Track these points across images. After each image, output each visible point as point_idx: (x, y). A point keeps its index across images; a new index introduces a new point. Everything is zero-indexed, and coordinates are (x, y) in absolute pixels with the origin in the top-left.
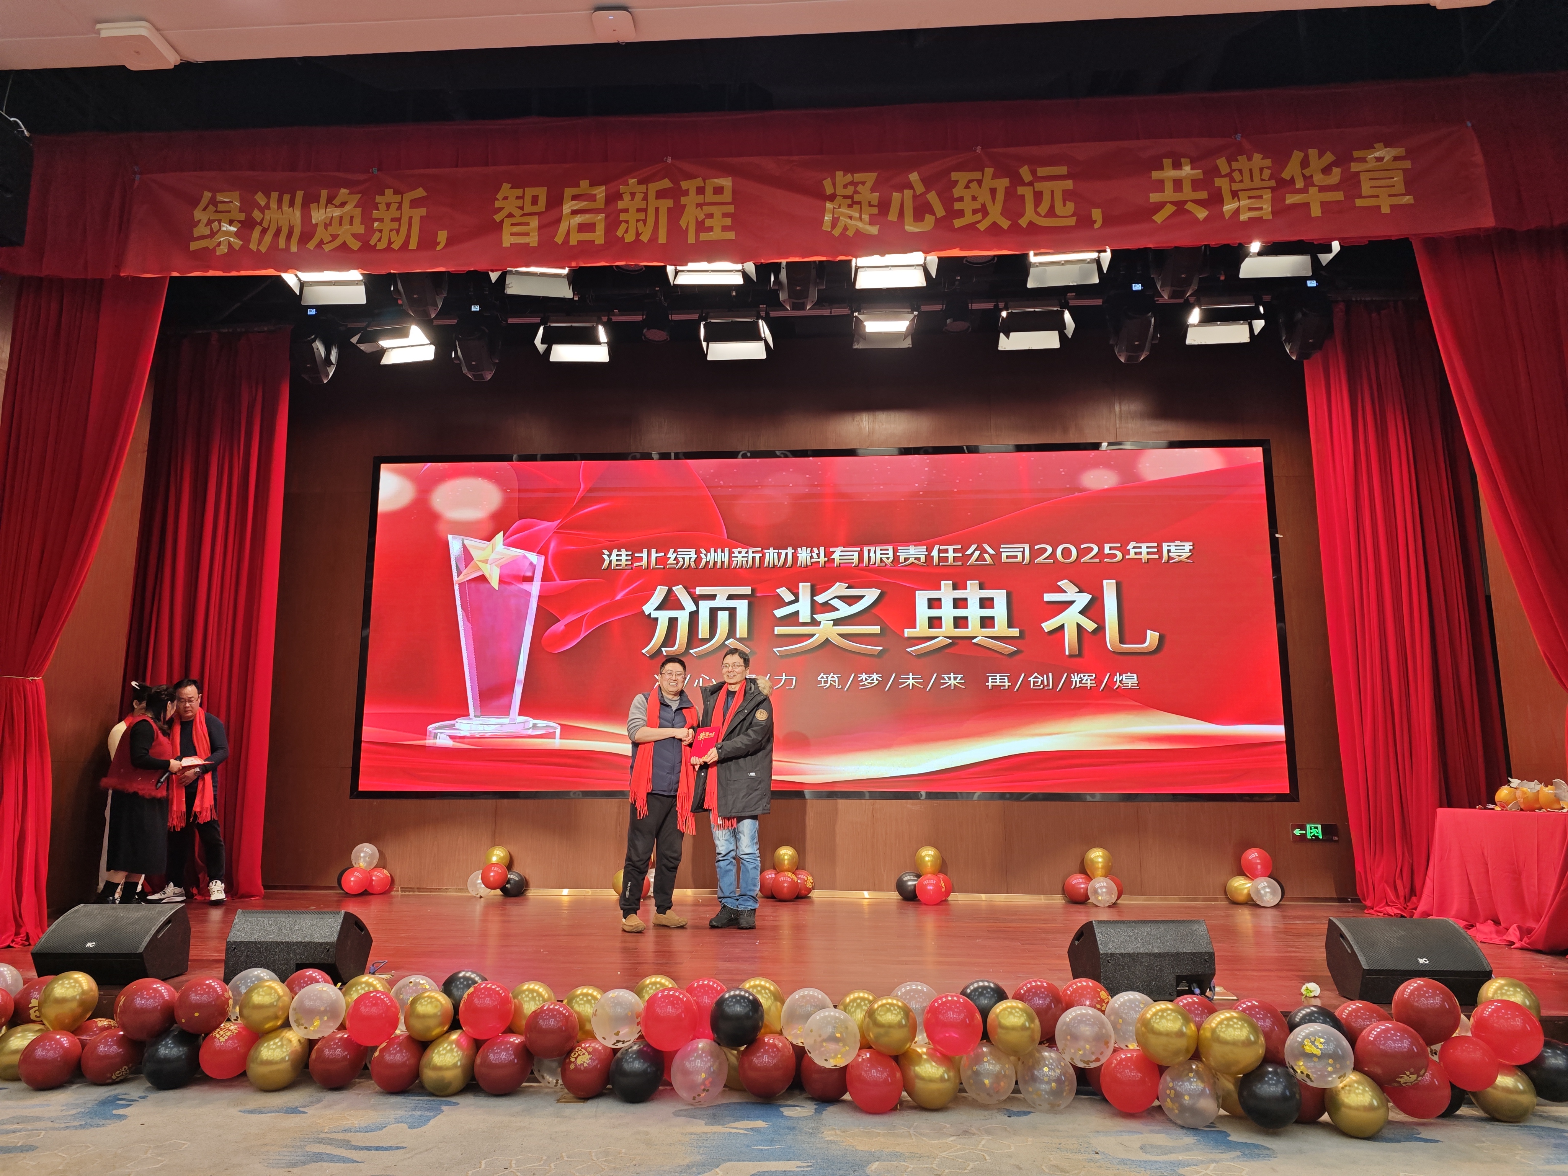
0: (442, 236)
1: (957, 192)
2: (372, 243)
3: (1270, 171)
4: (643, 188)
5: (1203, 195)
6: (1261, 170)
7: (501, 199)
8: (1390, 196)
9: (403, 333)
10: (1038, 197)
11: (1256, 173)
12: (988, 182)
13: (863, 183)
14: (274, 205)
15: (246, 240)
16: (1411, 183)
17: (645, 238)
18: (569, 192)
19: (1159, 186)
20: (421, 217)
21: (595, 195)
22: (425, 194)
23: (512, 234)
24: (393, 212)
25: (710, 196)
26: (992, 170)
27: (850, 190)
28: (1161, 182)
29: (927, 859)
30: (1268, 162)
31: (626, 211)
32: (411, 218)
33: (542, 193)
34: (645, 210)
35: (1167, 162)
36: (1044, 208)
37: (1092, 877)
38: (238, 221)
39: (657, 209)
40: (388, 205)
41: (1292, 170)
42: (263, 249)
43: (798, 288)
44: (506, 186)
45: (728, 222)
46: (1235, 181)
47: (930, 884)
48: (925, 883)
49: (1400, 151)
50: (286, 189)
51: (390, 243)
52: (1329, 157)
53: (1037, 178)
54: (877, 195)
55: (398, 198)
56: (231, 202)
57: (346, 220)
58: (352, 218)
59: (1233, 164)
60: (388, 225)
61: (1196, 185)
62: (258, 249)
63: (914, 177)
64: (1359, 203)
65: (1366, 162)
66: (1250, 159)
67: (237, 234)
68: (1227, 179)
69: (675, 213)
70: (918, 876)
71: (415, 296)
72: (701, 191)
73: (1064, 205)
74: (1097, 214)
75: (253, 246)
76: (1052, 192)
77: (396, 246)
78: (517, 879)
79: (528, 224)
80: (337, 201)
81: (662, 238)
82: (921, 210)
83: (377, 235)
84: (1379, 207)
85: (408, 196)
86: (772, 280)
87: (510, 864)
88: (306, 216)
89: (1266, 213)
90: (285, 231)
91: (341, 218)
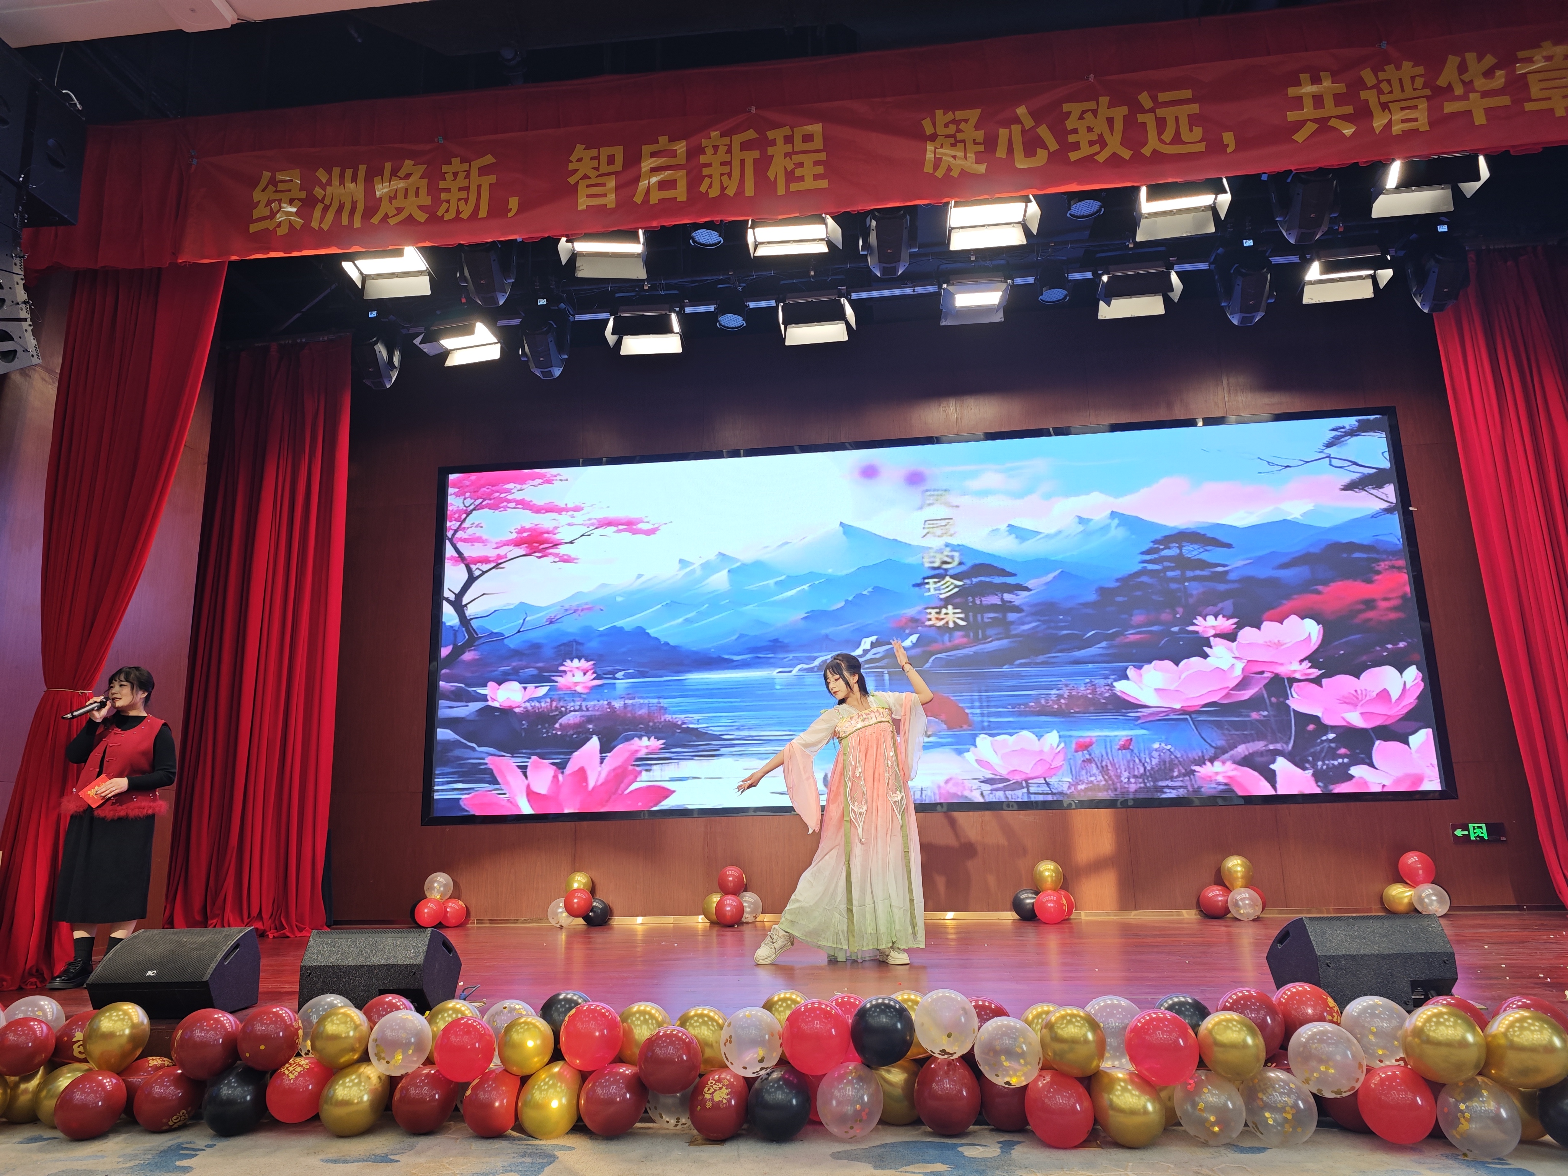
0: (514, 203)
1: (1070, 124)
2: (440, 214)
4: (726, 140)
5: (1349, 110)
6: (1413, 79)
7: (574, 161)
8: (1563, 97)
9: (468, 330)
10: (1161, 124)
11: (1407, 83)
12: (1104, 111)
13: (966, 121)
14: (336, 182)
15: (308, 219)
17: (731, 192)
18: (647, 149)
20: (491, 185)
22: (495, 161)
23: (588, 196)
24: (461, 181)
25: (799, 145)
27: (952, 129)
28: (1300, 99)
29: (1047, 874)
30: (1420, 70)
31: (709, 165)
32: (479, 186)
33: (618, 152)
34: (729, 163)
35: (1304, 77)
36: (1168, 136)
37: (1231, 889)
38: (299, 200)
39: (743, 161)
40: (455, 175)
42: (325, 227)
43: (889, 251)
44: (580, 148)
45: (820, 170)
46: (1384, 93)
47: (1051, 901)
48: (1044, 900)
50: (348, 164)
51: (458, 212)
53: (1158, 104)
54: (981, 133)
55: (466, 166)
56: (292, 181)
57: (412, 192)
58: (418, 189)
59: (1380, 74)
60: (455, 196)
61: (1339, 99)
62: (320, 227)
63: (1021, 111)
64: (1529, 106)
66: (1398, 67)
67: (297, 214)
68: (1375, 91)
69: (763, 165)
70: (1037, 893)
71: (482, 282)
72: (789, 140)
73: (1191, 130)
74: (1228, 138)
75: (315, 225)
76: (1177, 118)
77: (465, 216)
78: (601, 907)
79: (604, 185)
80: (401, 173)
81: (749, 191)
82: (1032, 144)
83: (445, 206)
85: (477, 164)
86: (861, 243)
87: (593, 890)
88: (369, 190)
89: (1423, 124)
90: (348, 207)
91: (406, 190)
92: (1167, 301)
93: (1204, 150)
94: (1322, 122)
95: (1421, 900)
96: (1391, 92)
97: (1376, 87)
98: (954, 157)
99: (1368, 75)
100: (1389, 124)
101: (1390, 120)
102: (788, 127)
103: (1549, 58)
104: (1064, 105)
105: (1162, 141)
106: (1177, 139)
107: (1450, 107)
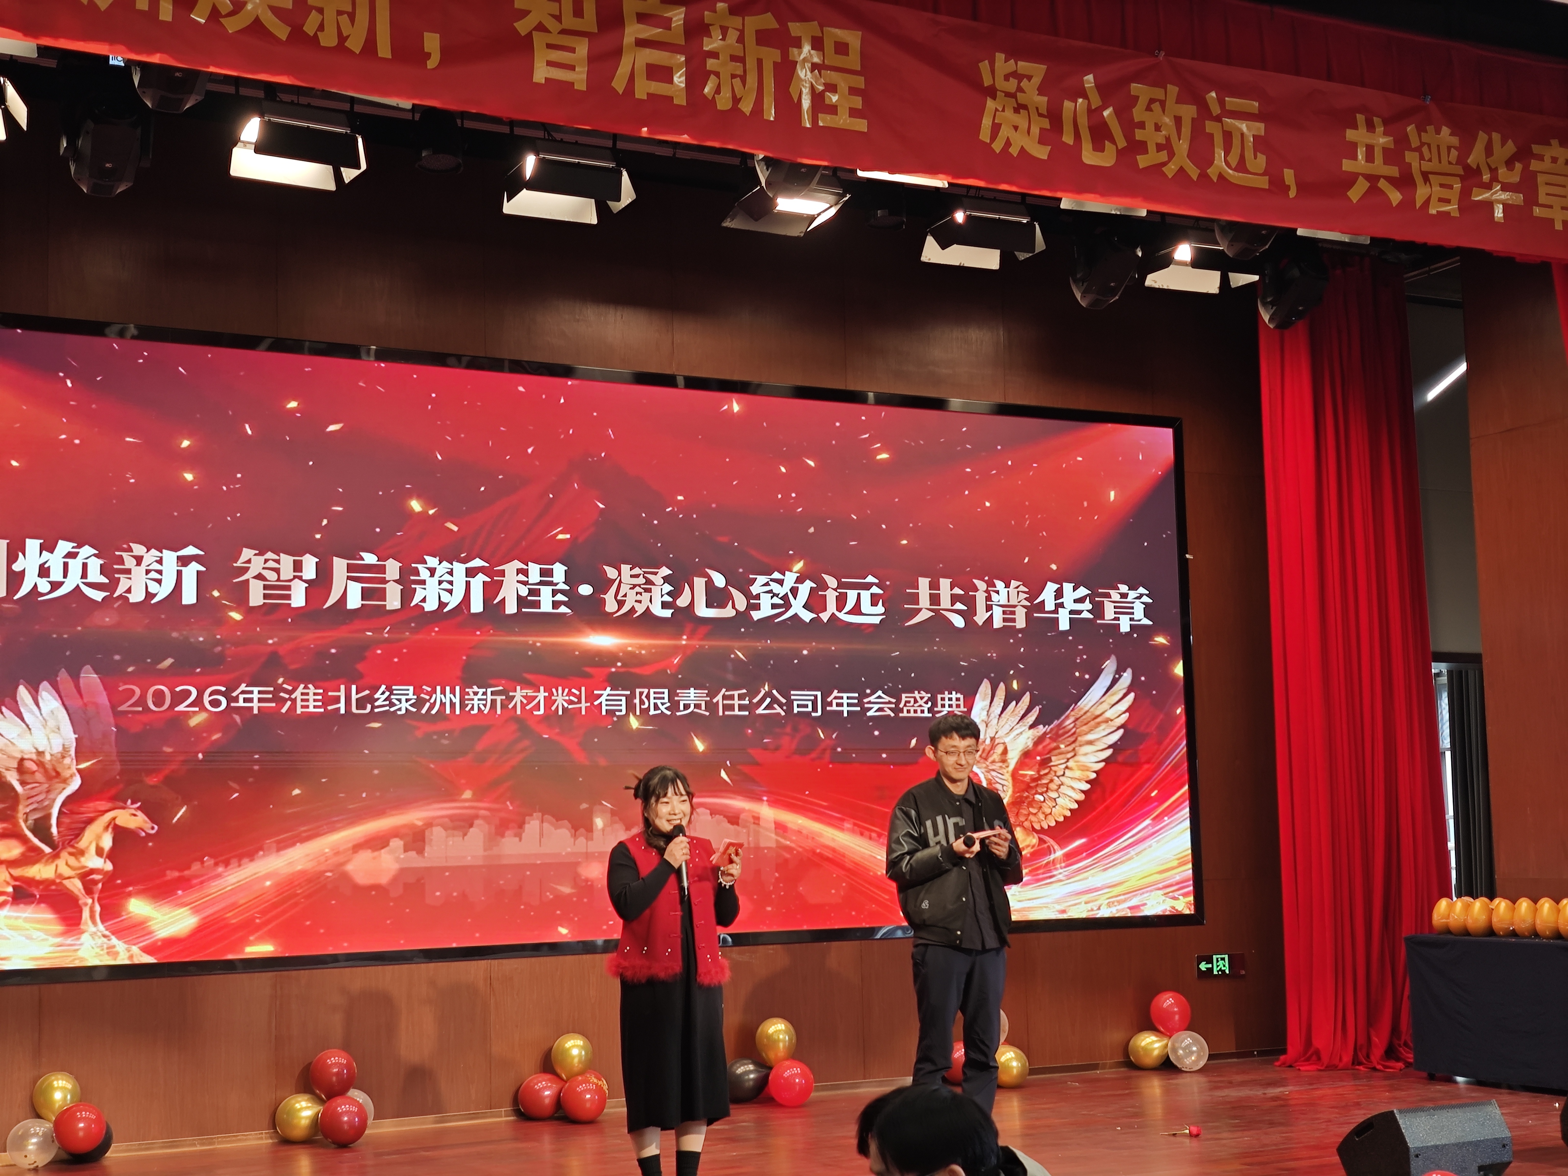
0: (433, 44)
1: (1138, 113)
2: (309, 29)
3: (1457, 153)
4: (737, 21)
6: (1449, 148)
8: (1562, 208)
10: (1227, 139)
11: (1444, 152)
12: (1172, 107)
13: (1029, 78)
17: (746, 107)
18: (629, 5)
19: (1352, 150)
21: (670, 19)
23: (550, 64)
25: (830, 55)
26: (1176, 89)
27: (1011, 85)
28: (1354, 146)
29: (777, 1037)
30: (1456, 141)
31: (714, 55)
34: (742, 60)
35: (1360, 118)
39: (760, 62)
41: (1478, 155)
42: (103, 4)
45: (857, 102)
46: (1424, 160)
51: (342, 39)
52: (1510, 147)
53: (1225, 112)
54: (1045, 100)
59: (1422, 134)
61: (1388, 156)
63: (1088, 80)
64: (1537, 211)
65: (1543, 160)
66: (1438, 132)
68: (1417, 154)
69: (783, 73)
73: (1255, 157)
74: (1289, 177)
76: (1242, 136)
77: (354, 45)
79: (572, 50)
81: (769, 112)
82: (1099, 133)
84: (1552, 221)
89: (1453, 208)
93: (1267, 186)
94: (1373, 182)
95: (1176, 1050)
96: (1430, 160)
97: (1418, 149)
98: (1016, 128)
99: (1413, 133)
100: (1427, 202)
101: (1430, 196)
102: (816, 22)
103: (1554, 160)
104: (1133, 85)
105: (1227, 164)
106: (1241, 167)
107: (1477, 194)
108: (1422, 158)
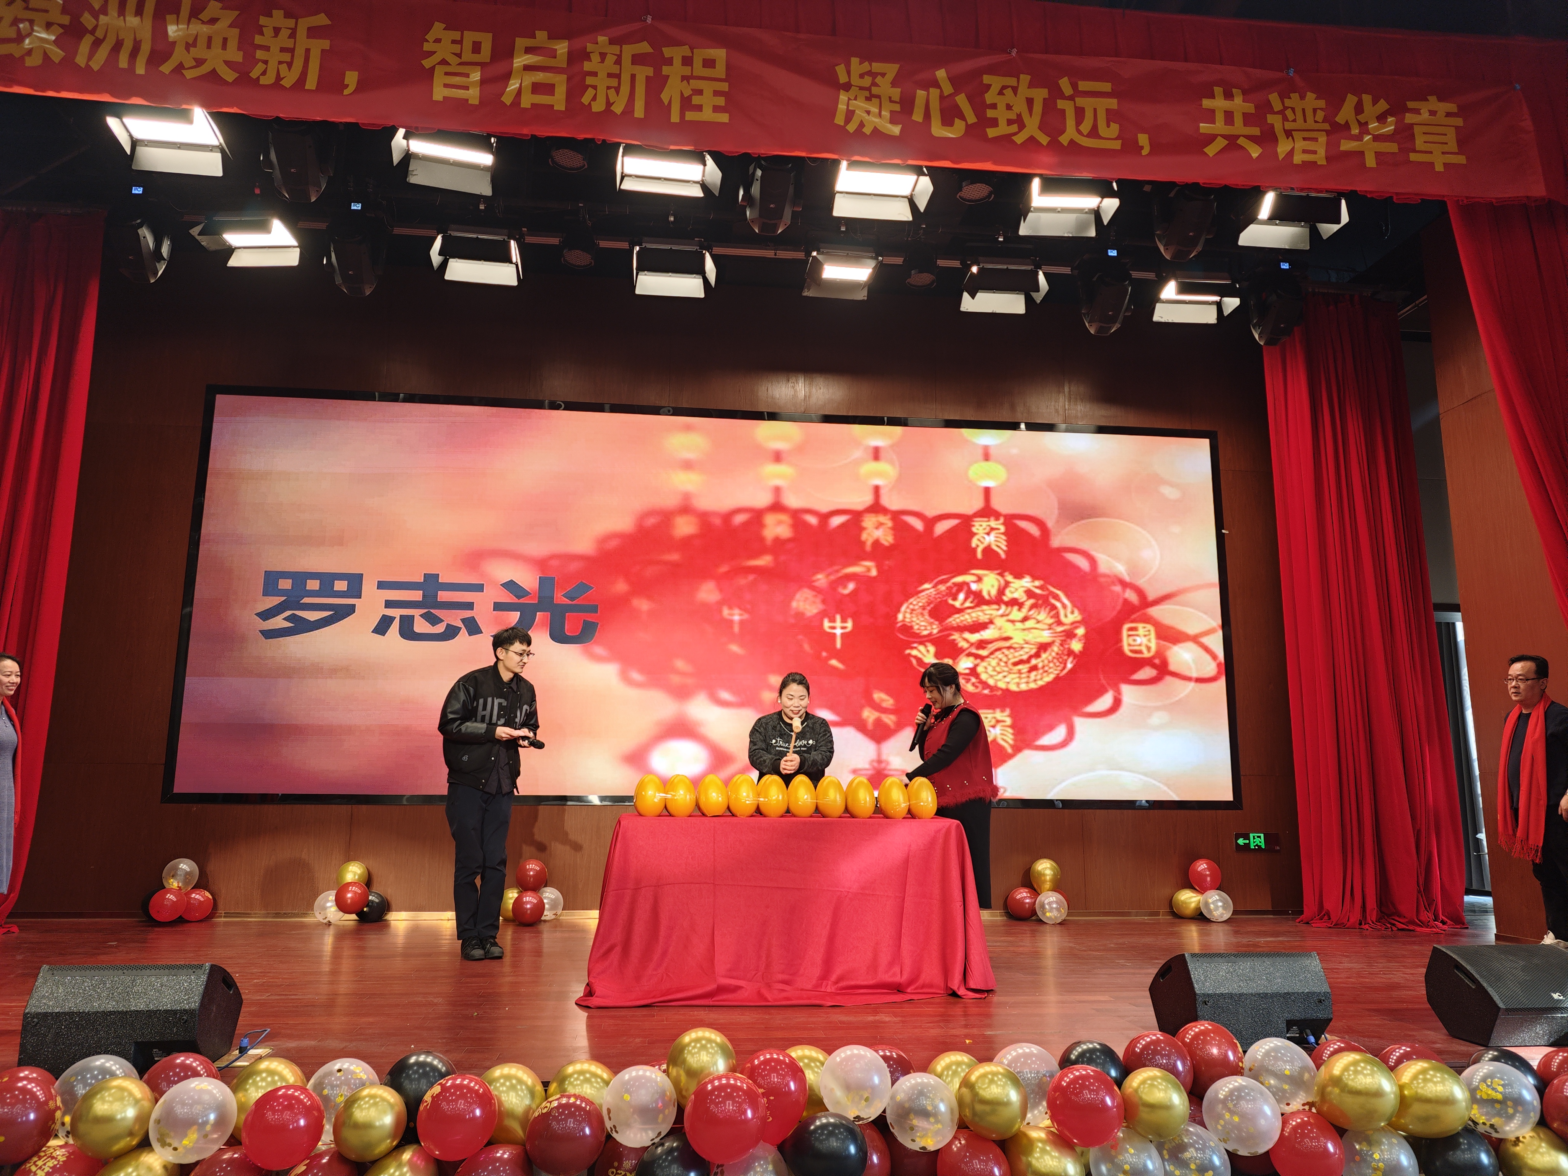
0: (351, 78)
1: (990, 97)
2: (254, 74)
3: (1324, 113)
4: (616, 49)
5: (1256, 131)
6: (1315, 110)
7: (431, 40)
8: (1443, 153)
9: (261, 227)
10: (1080, 113)
11: (1309, 114)
13: (883, 75)
14: (113, 11)
15: (71, 52)
16: (1464, 141)
17: (618, 109)
18: (521, 42)
19: (1210, 116)
20: (323, 51)
21: (556, 50)
22: (330, 23)
23: (446, 86)
24: (284, 40)
25: (698, 68)
26: (1029, 77)
27: (867, 81)
28: (1212, 112)
30: (1322, 103)
31: (595, 74)
32: (308, 51)
33: (486, 40)
34: (618, 76)
35: (1218, 90)
36: (1086, 127)
37: (1039, 892)
38: (59, 25)
39: (633, 77)
40: (277, 31)
41: (1346, 113)
42: (95, 65)
43: (772, 206)
44: (438, 27)
45: (721, 101)
46: (1288, 121)
49: (1452, 107)
51: (279, 78)
52: (1383, 105)
53: (1078, 93)
54: (898, 91)
55: (291, 23)
57: (217, 42)
58: (225, 40)
59: (1286, 100)
60: (275, 57)
61: (1248, 119)
62: (88, 66)
63: (941, 74)
64: (1413, 157)
65: (1420, 114)
66: (1302, 97)
67: (55, 43)
68: (1281, 116)
69: (656, 84)
71: (292, 171)
72: (687, 61)
73: (1108, 126)
74: (1143, 139)
75: (81, 60)
76: (1095, 110)
77: (287, 83)
78: (377, 900)
79: (467, 76)
80: (205, 16)
81: (639, 112)
82: (950, 114)
83: (260, 67)
84: (1432, 164)
85: (305, 23)
86: (741, 193)
87: (368, 882)
88: (159, 31)
89: (1320, 158)
90: (128, 45)
91: (210, 39)
92: (1029, 301)
93: (1119, 147)
94: (1232, 140)
95: (1207, 904)
96: (1294, 121)
97: (1282, 113)
98: (868, 112)
99: (1274, 99)
100: (1291, 153)
101: (1293, 149)
102: (687, 46)
103: (1433, 113)
104: (985, 76)
105: (1079, 132)
106: (1094, 133)
107: (1347, 145)
108: (1285, 119)
